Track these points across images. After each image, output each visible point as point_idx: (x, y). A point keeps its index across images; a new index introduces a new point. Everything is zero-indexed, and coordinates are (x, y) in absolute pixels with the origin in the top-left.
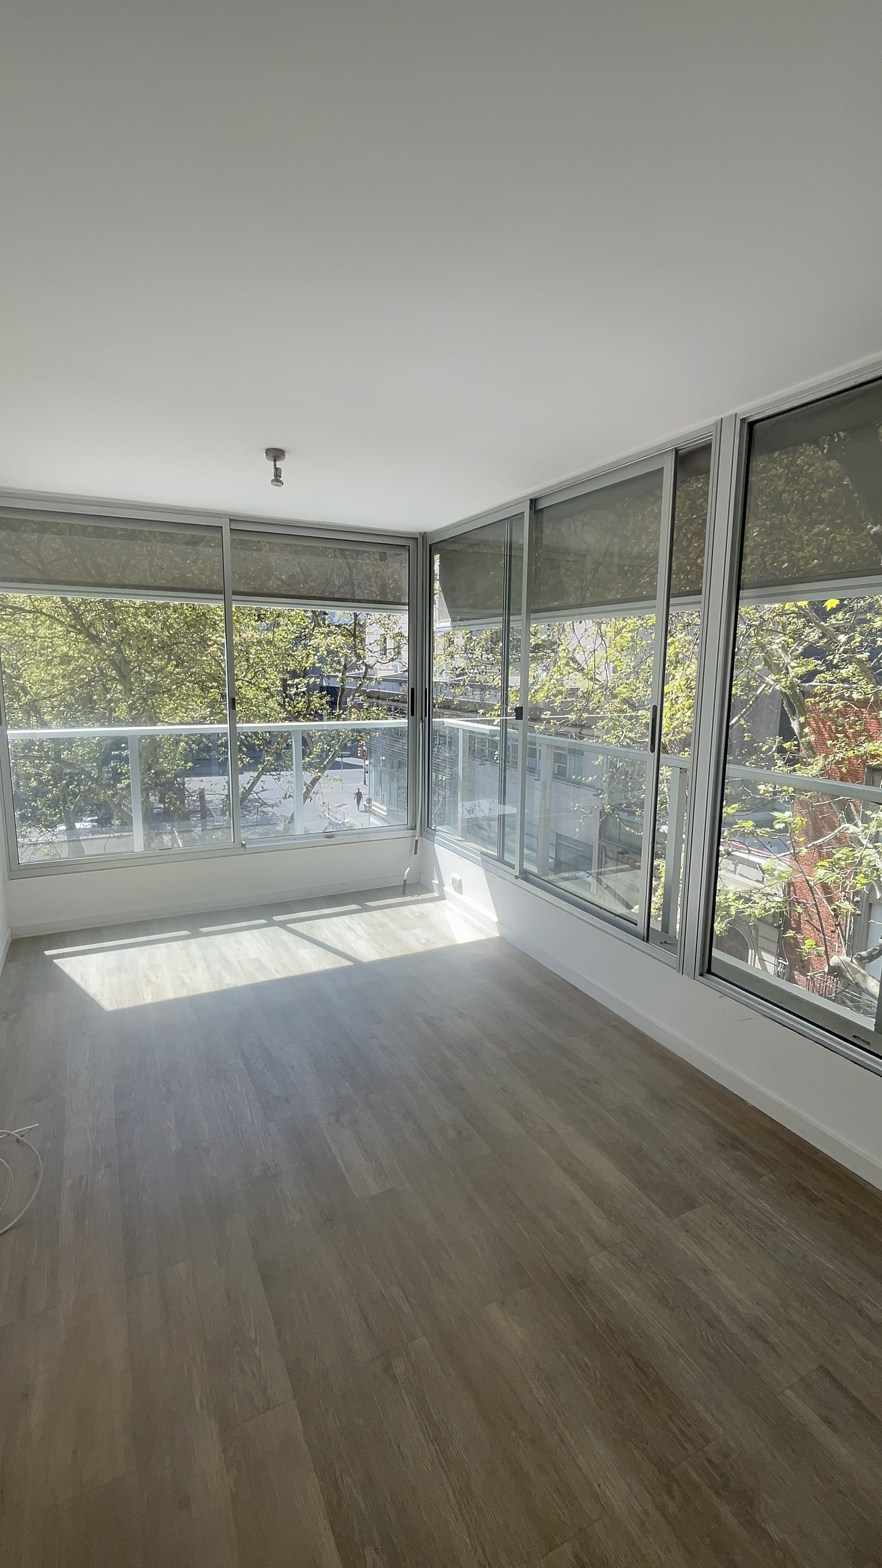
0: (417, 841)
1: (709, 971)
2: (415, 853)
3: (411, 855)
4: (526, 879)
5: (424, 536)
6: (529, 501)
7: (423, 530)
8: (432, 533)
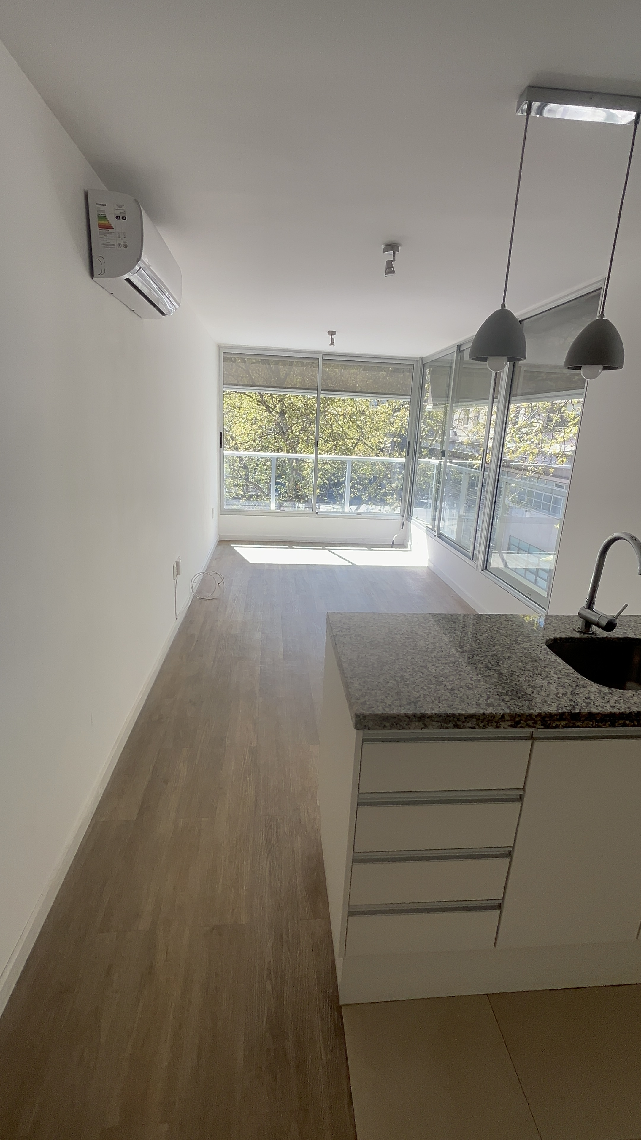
0: (404, 522)
1: (486, 569)
2: (402, 528)
3: (400, 530)
4: (440, 537)
5: (422, 359)
6: (456, 347)
7: (421, 356)
8: (425, 358)
